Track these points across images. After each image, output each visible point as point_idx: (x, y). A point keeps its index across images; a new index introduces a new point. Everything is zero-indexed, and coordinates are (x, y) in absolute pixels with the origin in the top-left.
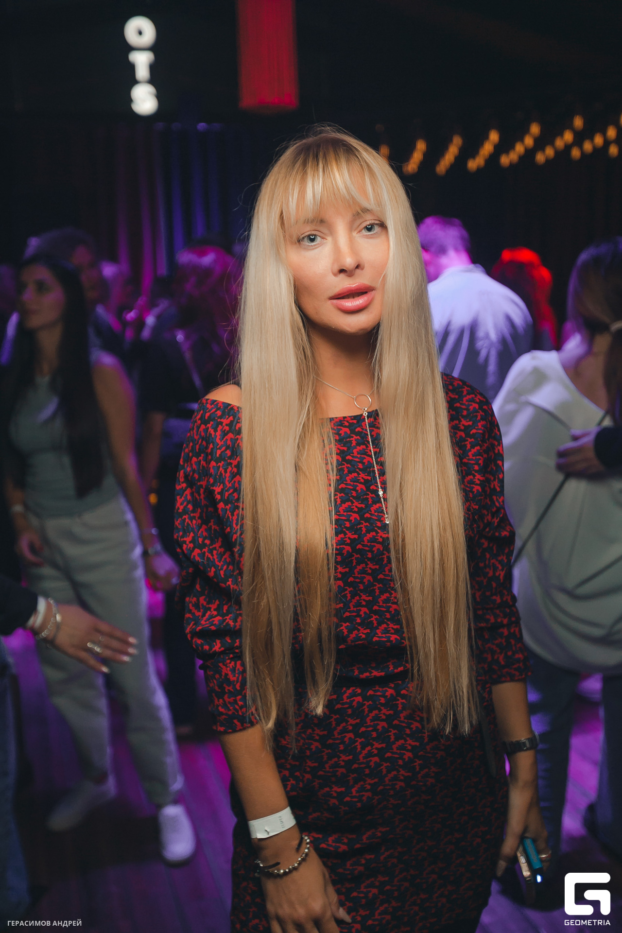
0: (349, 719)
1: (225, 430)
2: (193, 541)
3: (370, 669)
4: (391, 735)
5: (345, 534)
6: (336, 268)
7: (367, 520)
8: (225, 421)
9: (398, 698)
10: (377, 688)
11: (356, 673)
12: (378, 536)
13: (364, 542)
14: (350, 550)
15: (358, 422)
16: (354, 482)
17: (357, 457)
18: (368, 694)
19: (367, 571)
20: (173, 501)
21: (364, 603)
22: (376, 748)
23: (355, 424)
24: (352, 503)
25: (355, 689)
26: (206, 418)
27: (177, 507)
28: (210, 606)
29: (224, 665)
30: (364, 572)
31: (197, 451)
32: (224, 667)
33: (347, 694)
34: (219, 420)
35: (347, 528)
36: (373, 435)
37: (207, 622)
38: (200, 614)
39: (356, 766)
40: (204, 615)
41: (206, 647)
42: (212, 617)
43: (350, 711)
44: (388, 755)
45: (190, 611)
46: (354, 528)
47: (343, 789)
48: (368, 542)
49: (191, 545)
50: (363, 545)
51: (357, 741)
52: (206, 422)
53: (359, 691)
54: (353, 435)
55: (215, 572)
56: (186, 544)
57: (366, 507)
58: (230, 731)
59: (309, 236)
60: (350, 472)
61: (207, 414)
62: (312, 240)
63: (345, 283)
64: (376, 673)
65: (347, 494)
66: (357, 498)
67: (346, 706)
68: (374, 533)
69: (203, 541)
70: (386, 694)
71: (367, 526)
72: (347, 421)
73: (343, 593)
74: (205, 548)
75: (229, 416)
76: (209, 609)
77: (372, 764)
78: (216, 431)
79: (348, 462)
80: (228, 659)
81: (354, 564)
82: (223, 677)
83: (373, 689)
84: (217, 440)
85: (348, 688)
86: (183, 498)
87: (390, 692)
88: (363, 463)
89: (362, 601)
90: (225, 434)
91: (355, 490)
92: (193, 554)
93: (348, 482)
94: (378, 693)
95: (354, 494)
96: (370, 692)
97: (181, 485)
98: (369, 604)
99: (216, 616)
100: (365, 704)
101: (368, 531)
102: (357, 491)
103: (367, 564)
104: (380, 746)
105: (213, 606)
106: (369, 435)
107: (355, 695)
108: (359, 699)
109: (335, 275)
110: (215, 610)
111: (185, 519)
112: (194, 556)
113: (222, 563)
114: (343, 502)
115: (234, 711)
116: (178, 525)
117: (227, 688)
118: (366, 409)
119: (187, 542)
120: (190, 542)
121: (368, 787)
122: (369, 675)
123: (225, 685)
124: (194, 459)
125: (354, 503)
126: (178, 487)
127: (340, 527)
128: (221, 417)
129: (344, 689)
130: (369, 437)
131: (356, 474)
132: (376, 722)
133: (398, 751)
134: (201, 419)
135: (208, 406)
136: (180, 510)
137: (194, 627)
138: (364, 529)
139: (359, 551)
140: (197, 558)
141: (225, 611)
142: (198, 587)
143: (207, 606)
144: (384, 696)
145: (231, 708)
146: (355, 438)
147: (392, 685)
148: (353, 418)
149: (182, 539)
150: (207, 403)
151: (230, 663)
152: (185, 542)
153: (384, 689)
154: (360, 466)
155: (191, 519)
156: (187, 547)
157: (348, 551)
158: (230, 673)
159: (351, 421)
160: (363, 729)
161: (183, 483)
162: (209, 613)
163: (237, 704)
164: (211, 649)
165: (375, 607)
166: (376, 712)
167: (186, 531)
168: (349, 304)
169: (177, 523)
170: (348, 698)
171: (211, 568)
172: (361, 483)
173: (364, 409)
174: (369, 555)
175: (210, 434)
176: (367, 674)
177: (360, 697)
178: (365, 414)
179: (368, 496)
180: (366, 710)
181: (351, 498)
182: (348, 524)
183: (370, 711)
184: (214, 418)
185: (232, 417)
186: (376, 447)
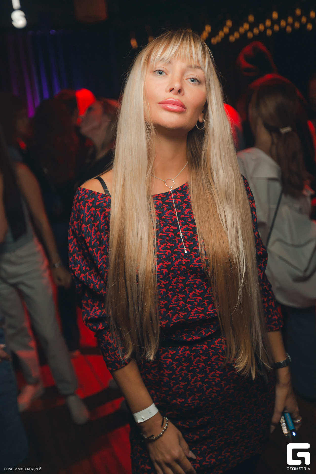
0: (183, 364)
1: (90, 206)
2: (80, 269)
3: (192, 335)
4: (207, 370)
5: (163, 262)
7: (175, 253)
8: (90, 201)
9: (210, 349)
10: (198, 345)
11: (185, 338)
12: (183, 261)
13: (174, 265)
14: (167, 271)
15: (166, 197)
16: (167, 231)
17: (168, 217)
18: (193, 349)
19: (179, 281)
20: (67, 247)
21: (181, 299)
22: (200, 377)
23: (165, 198)
24: (167, 243)
25: (186, 347)
26: (79, 199)
27: (69, 250)
28: (94, 304)
29: (106, 335)
30: (177, 282)
31: (76, 217)
32: (106, 336)
33: (181, 350)
34: (86, 200)
35: (164, 259)
36: (176, 203)
37: (93, 314)
38: (89, 309)
39: (189, 387)
40: (91, 310)
41: (95, 327)
42: (96, 311)
43: (183, 359)
44: (206, 380)
45: (84, 308)
46: (169, 259)
47: (183, 400)
48: (177, 265)
49: (79, 272)
50: (174, 267)
51: (189, 374)
52: (79, 201)
53: (188, 348)
54: (164, 204)
55: (93, 286)
56: (76, 271)
57: (175, 245)
58: (114, 369)
60: (164, 226)
61: (80, 197)
64: (195, 338)
65: (163, 239)
66: (169, 241)
67: (181, 357)
68: (180, 260)
69: (85, 269)
70: (203, 348)
71: (176, 256)
72: (160, 197)
73: (167, 295)
74: (87, 273)
75: (92, 198)
76: (94, 306)
77: (198, 386)
78: (84, 206)
79: (163, 220)
80: (108, 332)
81: (171, 278)
82: (106, 342)
83: (196, 346)
84: (85, 212)
85: (181, 347)
86: (72, 244)
87: (205, 347)
88: (172, 220)
89: (180, 298)
90: (90, 208)
91: (168, 236)
92: (80, 277)
93: (164, 231)
94: (199, 348)
95: (168, 238)
96: (194, 348)
97: (70, 237)
98: (184, 299)
99: (98, 310)
100: (191, 355)
101: (177, 259)
102: (169, 237)
103: (178, 278)
104: (201, 376)
105: (96, 304)
106: (174, 203)
107: (186, 350)
108: (188, 352)
110: (97, 306)
111: (74, 256)
112: (81, 278)
113: (97, 280)
114: (161, 243)
115: (115, 359)
116: (71, 260)
117: (109, 348)
118: (172, 187)
119: (77, 270)
120: (78, 270)
121: (197, 398)
122: (192, 339)
123: (108, 346)
124: (75, 222)
125: (168, 244)
126: (69, 238)
127: (160, 259)
128: (87, 198)
129: (180, 347)
130: (174, 204)
131: (168, 227)
132: (198, 364)
133: (212, 378)
134: (77, 199)
135: (81, 192)
136: (71, 252)
137: (87, 317)
138: (174, 258)
139: (172, 271)
140: (83, 279)
141: (102, 307)
142: (86, 295)
143: (93, 304)
144: (202, 349)
145: (113, 357)
146: (165, 206)
147: (206, 343)
148: (163, 194)
149: (74, 269)
150: (80, 190)
151: (109, 334)
152: (75, 270)
153: (201, 345)
154: (170, 222)
155: (78, 256)
156: (77, 273)
157: (166, 272)
158: (109, 339)
159: (163, 196)
160: (191, 368)
161: (71, 236)
162: (94, 308)
163: (116, 355)
164: (97, 328)
165: (188, 300)
166: (198, 358)
167: (76, 264)
169: (70, 259)
170: (182, 352)
171: (91, 284)
172: (171, 232)
173: (171, 188)
174: (179, 272)
175: (82, 208)
176: (191, 338)
177: (188, 351)
178: (171, 190)
179: (175, 239)
180: (193, 358)
181: (166, 241)
182: (164, 257)
183: (195, 358)
184: (84, 199)
185: (94, 198)
186: (179, 210)
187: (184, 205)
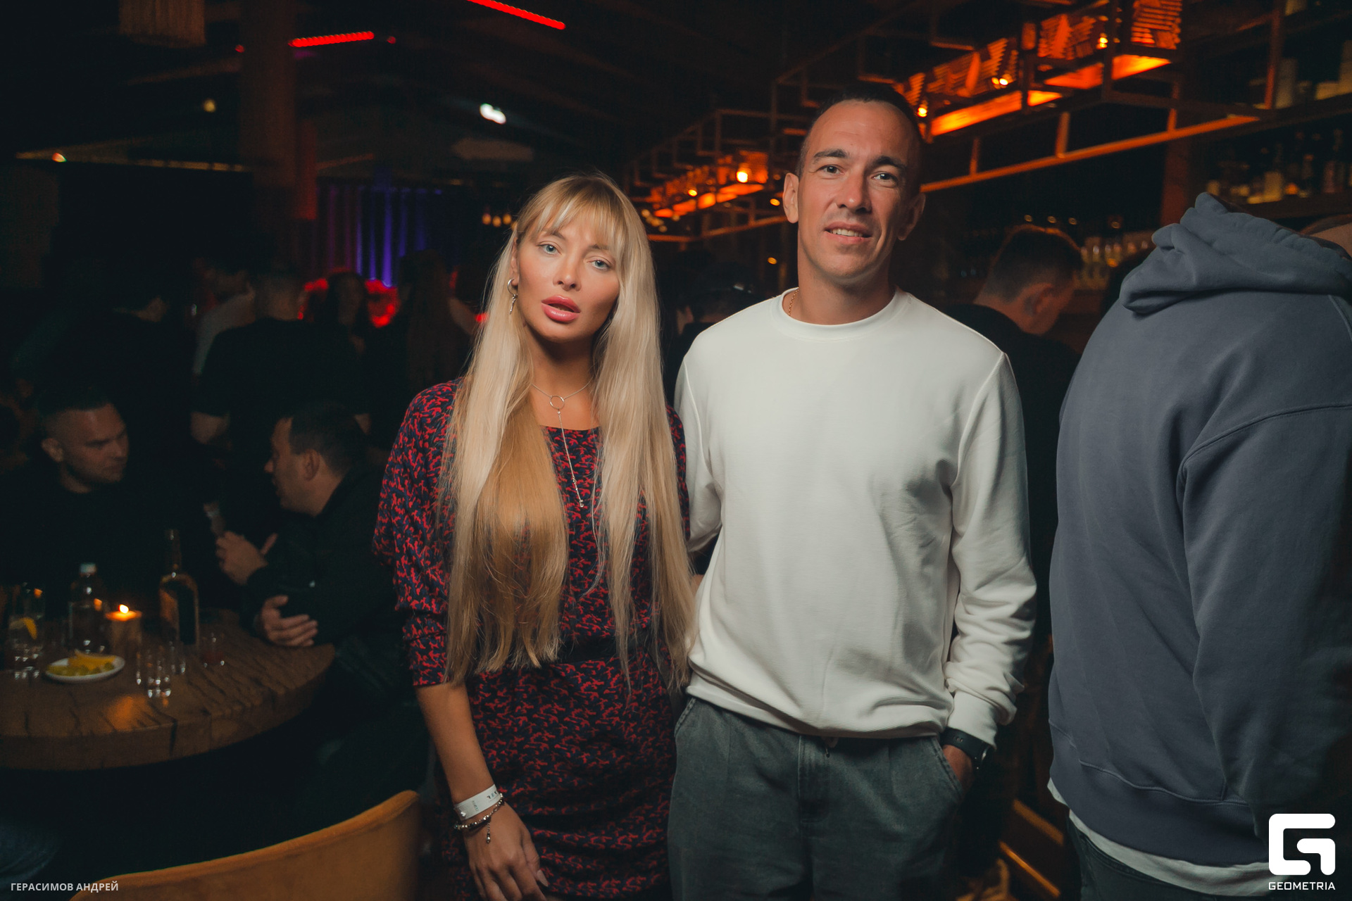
6: (557, 279)
58: (434, 683)
59: (549, 245)
62: (551, 250)
63: (564, 295)
109: (554, 284)
168: (556, 312)
174: (583, 551)
186: (574, 455)
187: (582, 450)
